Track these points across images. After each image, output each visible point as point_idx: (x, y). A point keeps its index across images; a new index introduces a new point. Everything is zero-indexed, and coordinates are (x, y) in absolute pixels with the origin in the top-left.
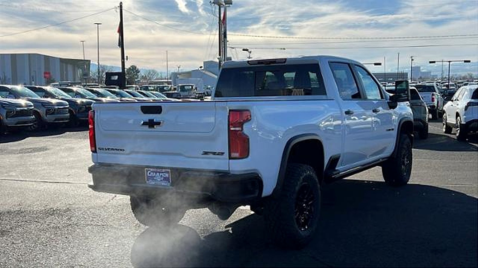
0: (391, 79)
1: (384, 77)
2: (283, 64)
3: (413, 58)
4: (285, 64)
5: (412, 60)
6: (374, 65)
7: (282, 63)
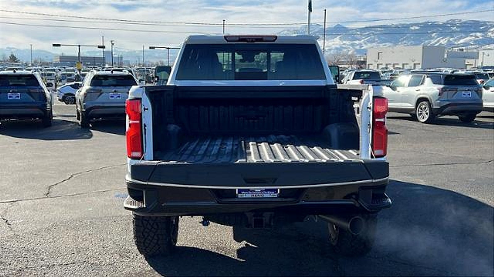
0: (89, 63)
1: (93, 61)
2: (273, 43)
3: (113, 42)
4: (275, 42)
5: (113, 44)
6: (97, 48)
7: (272, 41)
